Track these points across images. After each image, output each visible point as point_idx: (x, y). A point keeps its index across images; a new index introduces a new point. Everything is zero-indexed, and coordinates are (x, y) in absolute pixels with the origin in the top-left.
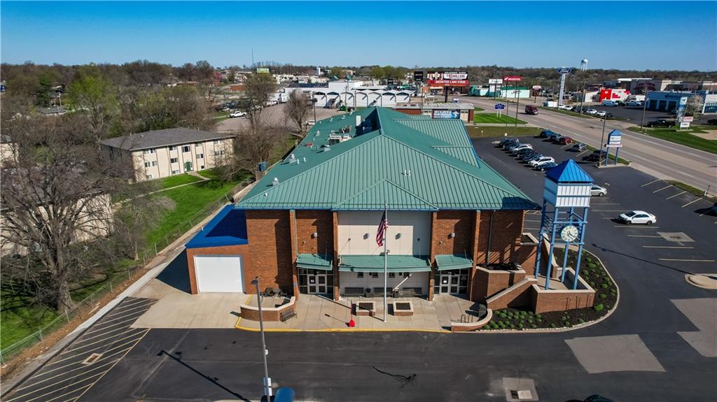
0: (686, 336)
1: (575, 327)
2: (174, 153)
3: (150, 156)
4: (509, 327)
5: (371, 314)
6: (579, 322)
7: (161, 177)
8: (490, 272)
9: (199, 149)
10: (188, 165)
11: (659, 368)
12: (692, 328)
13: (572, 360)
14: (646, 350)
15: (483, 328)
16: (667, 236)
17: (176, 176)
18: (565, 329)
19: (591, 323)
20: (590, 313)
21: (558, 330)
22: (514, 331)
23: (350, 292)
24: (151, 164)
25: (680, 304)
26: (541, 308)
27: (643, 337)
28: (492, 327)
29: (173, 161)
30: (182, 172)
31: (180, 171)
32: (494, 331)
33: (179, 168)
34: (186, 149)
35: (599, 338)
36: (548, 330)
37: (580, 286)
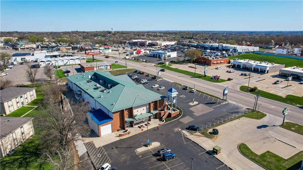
0: (194, 114)
1: (179, 118)
2: (18, 100)
3: (10, 103)
4: (169, 121)
5: (144, 127)
6: (179, 117)
7: (15, 110)
8: (161, 112)
9: (25, 96)
10: (23, 103)
11: (193, 120)
12: (194, 112)
13: (182, 123)
14: (190, 118)
15: (165, 123)
16: (181, 96)
17: (19, 109)
18: (178, 118)
19: (181, 116)
20: (180, 114)
21: (177, 119)
22: (170, 121)
23: (136, 124)
24: (11, 106)
25: (191, 109)
26: (172, 116)
27: (189, 116)
28: (166, 122)
29: (17, 103)
30: (21, 106)
31: (20, 106)
32: (167, 123)
33: (20, 105)
34: (21, 97)
35: (183, 118)
36: (175, 119)
37: (177, 110)
